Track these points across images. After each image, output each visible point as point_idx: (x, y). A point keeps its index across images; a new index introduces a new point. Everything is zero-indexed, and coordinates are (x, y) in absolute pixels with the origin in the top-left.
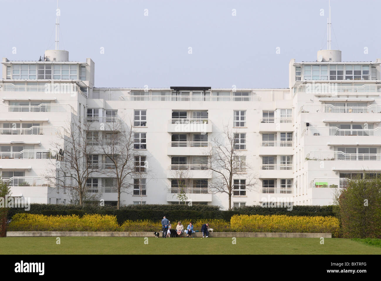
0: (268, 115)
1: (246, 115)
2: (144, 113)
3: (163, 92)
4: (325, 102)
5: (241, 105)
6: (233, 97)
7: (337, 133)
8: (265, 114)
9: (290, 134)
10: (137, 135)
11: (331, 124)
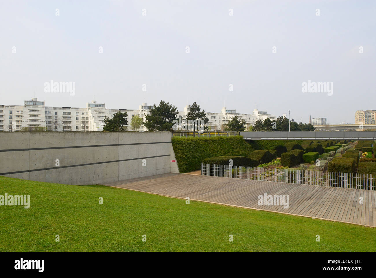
0: (83, 113)
1: (79, 113)
2: (57, 112)
3: (60, 108)
4: (96, 112)
5: (77, 111)
6: (75, 109)
7: (99, 118)
8: (82, 113)
9: (88, 117)
10: (55, 117)
11: (98, 116)
